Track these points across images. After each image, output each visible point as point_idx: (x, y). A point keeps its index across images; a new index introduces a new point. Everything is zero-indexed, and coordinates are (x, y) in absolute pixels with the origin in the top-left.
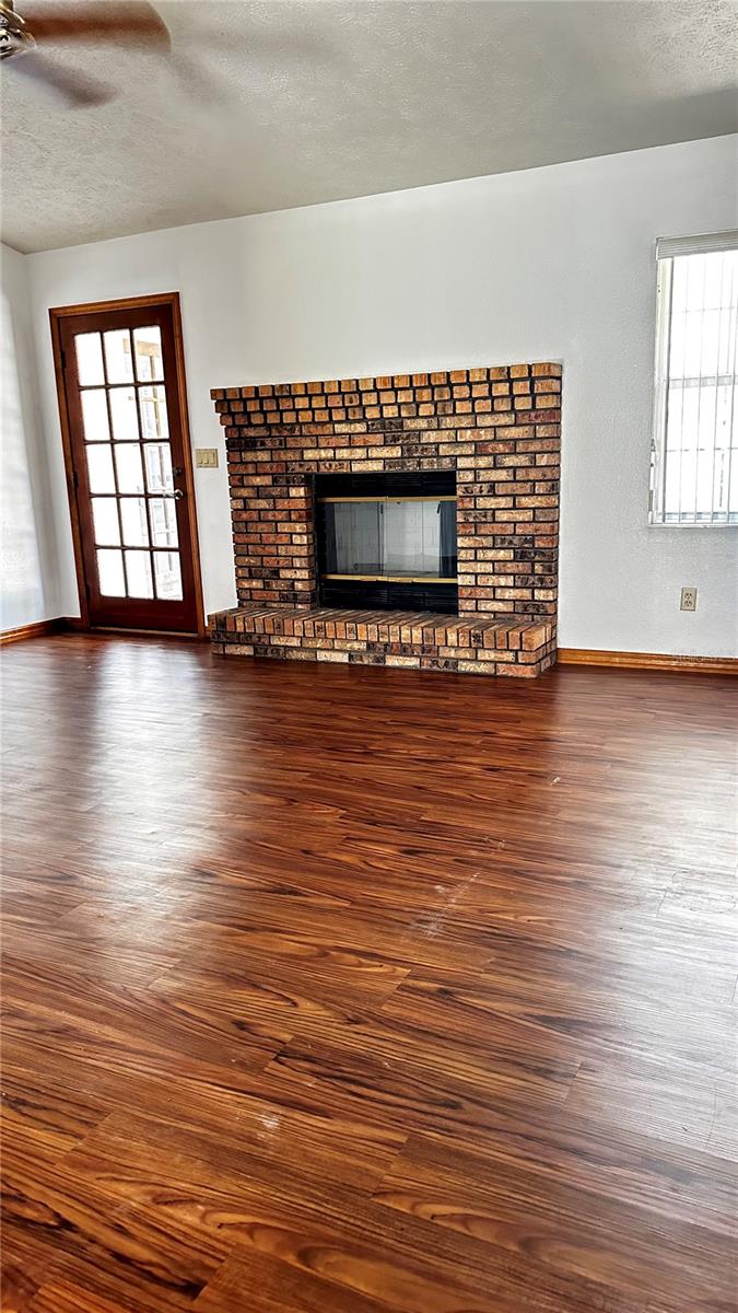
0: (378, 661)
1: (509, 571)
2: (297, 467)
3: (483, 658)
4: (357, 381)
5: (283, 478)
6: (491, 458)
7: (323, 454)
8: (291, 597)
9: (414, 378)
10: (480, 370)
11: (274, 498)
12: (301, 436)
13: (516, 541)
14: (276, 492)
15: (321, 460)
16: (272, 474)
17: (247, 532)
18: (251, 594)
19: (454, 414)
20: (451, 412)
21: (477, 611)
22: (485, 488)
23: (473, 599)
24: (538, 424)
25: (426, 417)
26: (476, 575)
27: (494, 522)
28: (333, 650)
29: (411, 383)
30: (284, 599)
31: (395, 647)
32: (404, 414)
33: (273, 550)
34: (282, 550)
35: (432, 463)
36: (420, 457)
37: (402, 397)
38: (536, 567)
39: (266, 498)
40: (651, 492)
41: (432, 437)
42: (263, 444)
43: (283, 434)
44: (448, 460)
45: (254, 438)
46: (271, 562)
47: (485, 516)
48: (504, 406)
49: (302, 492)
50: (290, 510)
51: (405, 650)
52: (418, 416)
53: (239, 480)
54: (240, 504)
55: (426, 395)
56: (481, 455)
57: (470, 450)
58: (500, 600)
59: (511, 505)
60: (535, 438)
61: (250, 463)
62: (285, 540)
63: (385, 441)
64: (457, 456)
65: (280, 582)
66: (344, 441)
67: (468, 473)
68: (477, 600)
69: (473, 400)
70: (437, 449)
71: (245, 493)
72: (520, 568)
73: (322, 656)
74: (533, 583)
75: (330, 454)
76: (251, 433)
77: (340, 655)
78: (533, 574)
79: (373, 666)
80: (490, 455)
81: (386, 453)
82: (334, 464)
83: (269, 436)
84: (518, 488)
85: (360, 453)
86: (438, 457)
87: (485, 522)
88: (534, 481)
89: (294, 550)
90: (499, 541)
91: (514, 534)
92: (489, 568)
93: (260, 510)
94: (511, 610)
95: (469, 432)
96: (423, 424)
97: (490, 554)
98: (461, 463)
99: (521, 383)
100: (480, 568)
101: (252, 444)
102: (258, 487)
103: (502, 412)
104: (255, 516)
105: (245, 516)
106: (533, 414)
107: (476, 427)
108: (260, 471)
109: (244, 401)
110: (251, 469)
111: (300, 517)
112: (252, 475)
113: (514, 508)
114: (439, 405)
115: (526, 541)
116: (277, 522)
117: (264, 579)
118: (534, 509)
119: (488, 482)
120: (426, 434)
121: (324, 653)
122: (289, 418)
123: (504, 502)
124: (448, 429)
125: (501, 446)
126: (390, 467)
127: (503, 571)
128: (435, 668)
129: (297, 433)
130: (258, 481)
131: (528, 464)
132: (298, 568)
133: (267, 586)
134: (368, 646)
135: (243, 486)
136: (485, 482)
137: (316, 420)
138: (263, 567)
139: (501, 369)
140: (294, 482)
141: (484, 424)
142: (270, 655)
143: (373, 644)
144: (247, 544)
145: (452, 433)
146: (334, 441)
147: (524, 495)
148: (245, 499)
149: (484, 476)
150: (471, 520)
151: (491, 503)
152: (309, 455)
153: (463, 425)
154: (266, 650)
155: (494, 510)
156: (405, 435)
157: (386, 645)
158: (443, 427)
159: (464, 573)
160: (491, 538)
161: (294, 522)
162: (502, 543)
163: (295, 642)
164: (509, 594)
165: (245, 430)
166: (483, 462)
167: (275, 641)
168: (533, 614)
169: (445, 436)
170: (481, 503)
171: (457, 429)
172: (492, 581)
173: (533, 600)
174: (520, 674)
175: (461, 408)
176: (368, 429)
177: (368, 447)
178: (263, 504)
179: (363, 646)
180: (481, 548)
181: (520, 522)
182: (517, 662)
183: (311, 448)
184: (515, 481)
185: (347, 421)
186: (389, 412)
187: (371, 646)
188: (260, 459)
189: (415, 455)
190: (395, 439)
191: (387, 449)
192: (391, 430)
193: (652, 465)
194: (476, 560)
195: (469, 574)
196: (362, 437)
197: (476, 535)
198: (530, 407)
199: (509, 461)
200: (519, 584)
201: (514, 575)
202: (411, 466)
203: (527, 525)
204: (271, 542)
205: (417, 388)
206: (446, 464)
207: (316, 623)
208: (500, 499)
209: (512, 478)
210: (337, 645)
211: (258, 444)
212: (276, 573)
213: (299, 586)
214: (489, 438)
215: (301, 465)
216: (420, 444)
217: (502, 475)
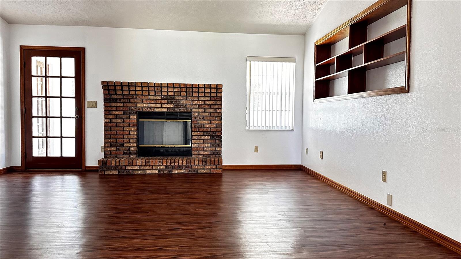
0: (170, 172)
1: (208, 142)
2: (134, 108)
3: (206, 168)
4: (161, 84)
5: (128, 112)
6: (203, 109)
7: (144, 105)
8: (129, 153)
9: (181, 85)
10: (202, 84)
11: (123, 119)
12: (136, 99)
13: (211, 133)
14: (125, 117)
15: (143, 107)
16: (123, 111)
17: (110, 131)
18: (110, 153)
19: (192, 96)
20: (191, 95)
21: (198, 155)
22: (201, 117)
23: (197, 151)
24: (217, 101)
25: (182, 96)
26: (198, 143)
27: (204, 128)
28: (152, 169)
29: (180, 86)
30: (125, 154)
31: (176, 167)
32: (176, 95)
33: (122, 137)
34: (125, 137)
35: (184, 110)
36: (180, 108)
37: (176, 90)
38: (217, 141)
39: (120, 119)
40: (246, 121)
41: (185, 102)
42: (120, 100)
43: (129, 98)
44: (189, 109)
45: (116, 98)
46: (121, 141)
47: (201, 126)
48: (208, 95)
49: (135, 117)
50: (130, 123)
51: (180, 167)
52: (180, 96)
53: (108, 113)
54: (108, 121)
55: (184, 90)
56: (200, 108)
57: (197, 106)
58: (206, 151)
59: (209, 123)
60: (216, 104)
61: (114, 107)
62: (127, 133)
63: (168, 102)
64: (192, 108)
65: (124, 148)
66: (153, 102)
67: (196, 113)
68: (198, 151)
69: (198, 92)
70: (186, 106)
71: (111, 117)
72: (212, 141)
73: (147, 172)
74: (216, 146)
75: (147, 105)
76: (115, 97)
77: (155, 171)
78: (216, 143)
79: (167, 174)
80: (203, 108)
81: (168, 106)
82: (148, 108)
83: (123, 98)
84: (211, 118)
85: (159, 105)
86: (186, 108)
87: (201, 128)
88: (216, 116)
89: (131, 137)
90: (206, 133)
91: (210, 131)
92: (202, 141)
93: (117, 123)
94: (209, 154)
95: (196, 101)
96: (182, 98)
97: (203, 137)
98: (194, 110)
99: (214, 89)
100: (199, 141)
101: (115, 101)
102: (116, 115)
103: (206, 96)
104: (115, 125)
105: (110, 125)
106: (216, 98)
107: (198, 100)
108: (118, 109)
109: (115, 86)
110: (114, 109)
111: (134, 125)
112: (115, 111)
113: (210, 124)
114: (188, 93)
115: (214, 133)
116: (124, 127)
117: (117, 147)
118: (216, 124)
119: (202, 116)
120: (182, 101)
121: (148, 171)
122: (132, 93)
123: (207, 122)
124: (189, 100)
125: (206, 106)
126: (170, 110)
127: (207, 142)
128: (190, 172)
129: (134, 98)
130: (117, 113)
131: (214, 111)
132: (132, 143)
133: (118, 150)
134: (166, 167)
135: (110, 114)
136: (201, 116)
137: (143, 94)
138: (117, 143)
139: (209, 85)
140: (132, 113)
141: (201, 99)
142: (125, 173)
143: (168, 166)
144: (110, 135)
145: (191, 101)
146: (149, 101)
147: (213, 120)
148: (110, 119)
149: (201, 114)
150: (197, 127)
151: (203, 122)
152: (139, 105)
153: (194, 99)
154: (124, 172)
155: (204, 124)
156: (175, 101)
157: (173, 166)
158: (188, 99)
159: (194, 143)
160: (203, 132)
161: (132, 127)
162: (206, 134)
163: (137, 168)
164: (208, 149)
165: (113, 95)
166: (200, 110)
167: (128, 168)
168: (216, 155)
169: (188, 102)
170: (200, 122)
171: (192, 100)
172: (203, 145)
173: (216, 151)
174: (218, 172)
175: (194, 94)
176: (162, 98)
177: (162, 104)
178: (118, 121)
179: (164, 167)
180: (199, 135)
181: (212, 128)
182: (217, 168)
183: (140, 103)
184: (210, 116)
185: (155, 95)
186: (170, 94)
187: (167, 167)
188: (118, 105)
189: (179, 107)
190: (171, 102)
191: (168, 105)
192: (170, 99)
193: (246, 114)
194: (198, 139)
195: (196, 143)
196: (160, 100)
197: (198, 131)
198: (215, 96)
199: (208, 110)
200: (211, 146)
201: (210, 143)
202: (177, 110)
203: (214, 129)
204: (121, 134)
205: (182, 87)
206: (189, 110)
207: (146, 161)
208: (206, 121)
209: (209, 115)
210: (154, 168)
211: (118, 100)
212: (122, 145)
213: (132, 149)
214: (202, 103)
215: (135, 108)
216: (180, 104)
217: (207, 114)
